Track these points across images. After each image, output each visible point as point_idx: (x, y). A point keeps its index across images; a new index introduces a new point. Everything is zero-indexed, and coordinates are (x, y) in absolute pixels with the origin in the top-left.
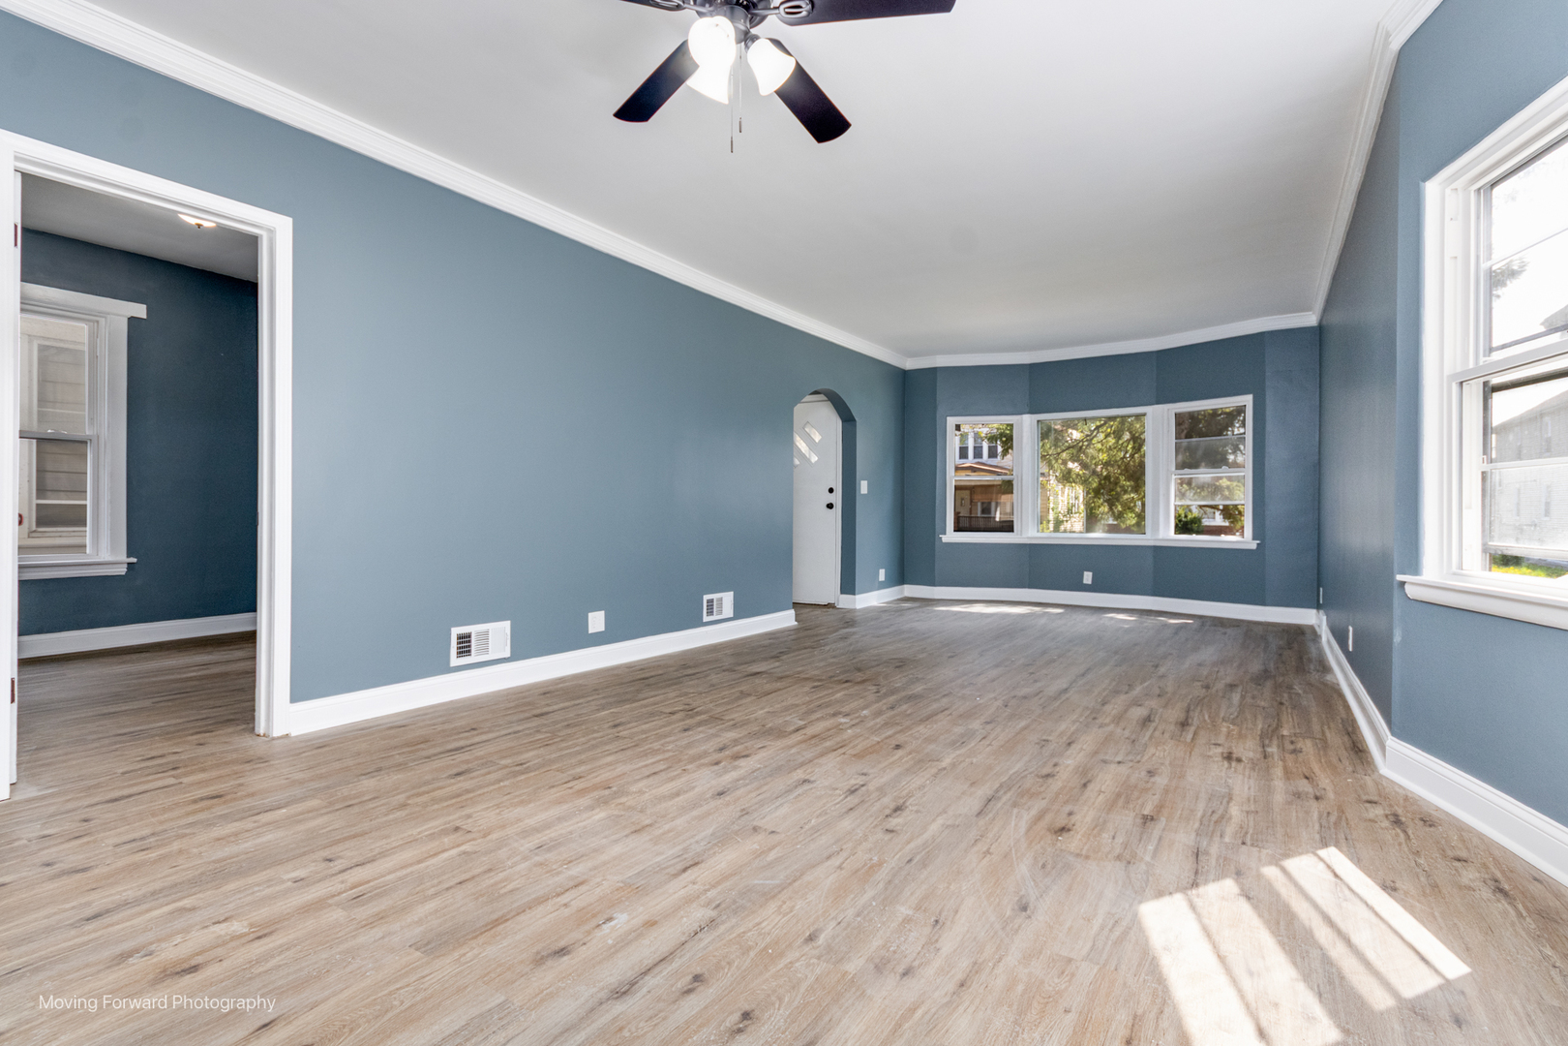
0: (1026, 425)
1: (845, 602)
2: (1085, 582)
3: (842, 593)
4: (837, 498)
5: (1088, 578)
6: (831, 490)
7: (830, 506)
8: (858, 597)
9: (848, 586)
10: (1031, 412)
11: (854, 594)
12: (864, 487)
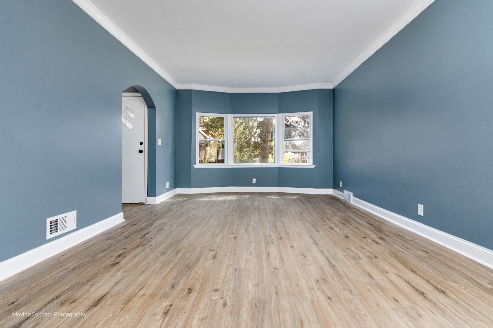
0: (229, 119)
1: (150, 201)
2: (253, 183)
3: (148, 196)
4: (145, 147)
5: (254, 181)
6: (141, 143)
7: (141, 151)
8: (157, 198)
9: (152, 192)
10: (232, 113)
11: (155, 196)
12: (159, 142)
